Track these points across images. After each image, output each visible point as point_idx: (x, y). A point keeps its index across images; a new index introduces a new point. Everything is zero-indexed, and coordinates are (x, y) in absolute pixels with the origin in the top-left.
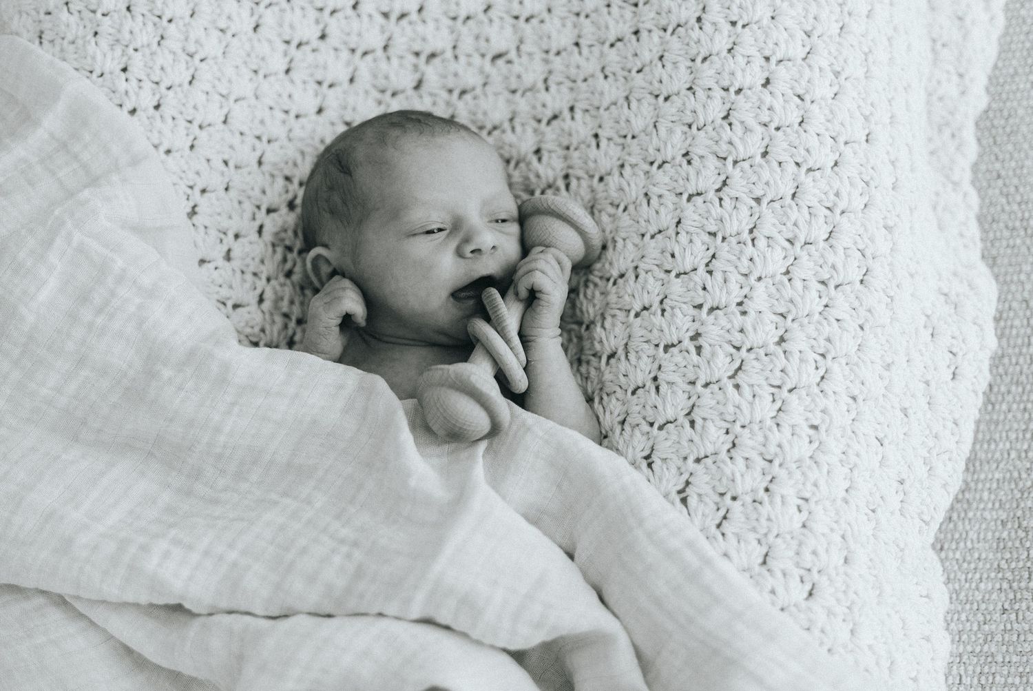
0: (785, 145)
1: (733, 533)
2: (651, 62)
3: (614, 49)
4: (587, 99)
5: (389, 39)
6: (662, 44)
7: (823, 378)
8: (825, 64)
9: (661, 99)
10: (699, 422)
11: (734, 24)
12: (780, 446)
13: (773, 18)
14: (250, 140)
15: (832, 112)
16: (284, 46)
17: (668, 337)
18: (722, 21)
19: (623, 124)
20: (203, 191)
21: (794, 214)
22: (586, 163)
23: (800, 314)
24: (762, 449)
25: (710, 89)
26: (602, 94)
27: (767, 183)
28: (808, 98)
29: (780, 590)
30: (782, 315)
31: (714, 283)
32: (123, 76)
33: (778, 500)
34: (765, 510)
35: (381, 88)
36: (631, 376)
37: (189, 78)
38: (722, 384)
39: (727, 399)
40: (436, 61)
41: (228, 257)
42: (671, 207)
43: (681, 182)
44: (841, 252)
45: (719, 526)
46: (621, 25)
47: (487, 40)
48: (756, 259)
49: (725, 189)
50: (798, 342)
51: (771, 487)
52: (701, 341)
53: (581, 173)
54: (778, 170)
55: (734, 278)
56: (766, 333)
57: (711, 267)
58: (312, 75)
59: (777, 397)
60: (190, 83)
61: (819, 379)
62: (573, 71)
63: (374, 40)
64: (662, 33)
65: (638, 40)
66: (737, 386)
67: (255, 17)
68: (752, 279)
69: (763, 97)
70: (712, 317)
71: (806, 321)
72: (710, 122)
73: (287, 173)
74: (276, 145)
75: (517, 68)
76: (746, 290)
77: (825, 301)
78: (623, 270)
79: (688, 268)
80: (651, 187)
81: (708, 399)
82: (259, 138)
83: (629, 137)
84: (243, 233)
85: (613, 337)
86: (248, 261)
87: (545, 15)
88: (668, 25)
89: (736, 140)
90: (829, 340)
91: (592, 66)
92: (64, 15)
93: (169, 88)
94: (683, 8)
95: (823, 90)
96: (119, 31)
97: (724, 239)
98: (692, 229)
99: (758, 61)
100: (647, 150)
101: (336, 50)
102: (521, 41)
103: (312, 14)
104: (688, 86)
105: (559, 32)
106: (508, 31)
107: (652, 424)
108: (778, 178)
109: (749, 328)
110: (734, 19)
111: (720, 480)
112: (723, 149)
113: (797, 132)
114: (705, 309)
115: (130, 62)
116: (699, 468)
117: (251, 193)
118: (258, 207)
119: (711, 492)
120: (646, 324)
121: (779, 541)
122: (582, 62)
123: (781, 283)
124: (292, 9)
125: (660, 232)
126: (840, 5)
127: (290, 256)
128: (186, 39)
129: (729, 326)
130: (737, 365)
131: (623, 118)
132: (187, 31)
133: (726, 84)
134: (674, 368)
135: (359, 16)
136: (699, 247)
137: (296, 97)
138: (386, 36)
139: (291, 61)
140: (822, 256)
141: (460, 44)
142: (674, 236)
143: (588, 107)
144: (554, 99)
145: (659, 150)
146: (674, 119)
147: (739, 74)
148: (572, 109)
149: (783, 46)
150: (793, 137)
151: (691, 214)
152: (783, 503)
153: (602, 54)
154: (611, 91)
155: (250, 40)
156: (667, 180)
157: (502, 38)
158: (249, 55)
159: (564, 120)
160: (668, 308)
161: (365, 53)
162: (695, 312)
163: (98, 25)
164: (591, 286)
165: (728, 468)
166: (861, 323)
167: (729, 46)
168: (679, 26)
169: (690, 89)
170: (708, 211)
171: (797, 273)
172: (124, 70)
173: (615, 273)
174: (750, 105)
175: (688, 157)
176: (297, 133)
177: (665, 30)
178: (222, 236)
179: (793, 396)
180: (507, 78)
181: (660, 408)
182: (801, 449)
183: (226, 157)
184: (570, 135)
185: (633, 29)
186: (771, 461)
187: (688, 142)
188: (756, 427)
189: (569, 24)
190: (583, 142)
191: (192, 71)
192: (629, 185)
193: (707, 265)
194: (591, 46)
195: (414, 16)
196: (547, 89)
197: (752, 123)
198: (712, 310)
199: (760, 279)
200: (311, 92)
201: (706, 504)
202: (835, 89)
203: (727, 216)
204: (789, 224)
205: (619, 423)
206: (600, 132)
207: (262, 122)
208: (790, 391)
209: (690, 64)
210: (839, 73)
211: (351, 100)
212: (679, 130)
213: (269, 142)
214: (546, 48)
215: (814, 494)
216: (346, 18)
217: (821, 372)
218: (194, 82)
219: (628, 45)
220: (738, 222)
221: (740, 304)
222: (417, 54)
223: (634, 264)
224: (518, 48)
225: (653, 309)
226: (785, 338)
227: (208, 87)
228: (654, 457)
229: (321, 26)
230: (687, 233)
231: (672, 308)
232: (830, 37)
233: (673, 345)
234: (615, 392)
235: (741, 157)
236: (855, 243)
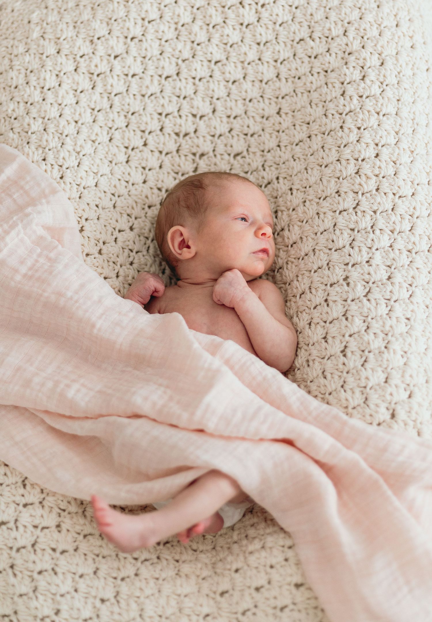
0: (387, 184)
1: (370, 368)
2: (317, 150)
3: (298, 146)
4: (285, 172)
5: (180, 146)
6: (322, 140)
7: (411, 296)
8: (406, 147)
9: (323, 166)
10: (350, 318)
11: (359, 128)
12: (391, 327)
13: (379, 125)
14: (109, 195)
15: (410, 169)
16: (125, 150)
17: (332, 280)
18: (353, 127)
19: (304, 181)
20: (86, 220)
21: (393, 218)
22: (286, 203)
23: (398, 265)
24: (383, 329)
25: (348, 160)
26: (293, 168)
27: (379, 203)
28: (398, 162)
29: (395, 394)
30: (389, 266)
31: (354, 252)
32: (44, 162)
33: (391, 351)
34: (386, 355)
35: (176, 171)
36: (313, 300)
37: (78, 164)
38: (361, 299)
39: (363, 305)
40: (205, 157)
41: (100, 252)
42: (330, 218)
43: (335, 205)
44: (417, 236)
45: (363, 365)
46: (301, 133)
47: (232, 146)
48: (375, 239)
49: (358, 207)
50: (398, 278)
51: (388, 346)
52: (349, 280)
53: (283, 208)
54: (385, 196)
55: (364, 249)
56: (382, 274)
57: (352, 245)
58: (140, 164)
59: (388, 305)
60: (78, 166)
61: (409, 296)
62: (277, 159)
63: (172, 146)
64: (322, 135)
65: (310, 140)
66: (369, 300)
67: (110, 135)
68: (374, 249)
69: (375, 162)
70: (354, 268)
71: (401, 268)
72: (349, 174)
73: (129, 212)
74: (122, 198)
75: (248, 160)
76: (370, 255)
77: (410, 259)
78: (307, 251)
79: (341, 246)
80: (320, 209)
81: (354, 307)
82: (113, 195)
83: (308, 187)
84: (107, 241)
85: (303, 284)
86: (111, 255)
87: (261, 132)
88: (325, 131)
89: (363, 183)
90: (413, 277)
91: (287, 156)
92: (11, 134)
93: (67, 168)
94: (333, 122)
95: (405, 159)
96: (41, 141)
97: (358, 231)
98: (342, 228)
99: (372, 146)
100: (317, 192)
101: (152, 151)
102: (249, 146)
103: (139, 133)
104: (337, 159)
105: (269, 141)
106: (242, 141)
107: (325, 322)
108: (384, 200)
109: (372, 272)
110: (359, 126)
111: (362, 344)
112: (356, 188)
113: (393, 178)
114: (350, 265)
115: (46, 156)
116: (352, 339)
117: (111, 221)
118: (114, 229)
119: (357, 350)
120: (321, 275)
121: (393, 371)
122: (282, 154)
123: (388, 251)
124: (129, 131)
125: (325, 231)
126: (412, 120)
127: (131, 254)
128: (75, 145)
129: (362, 272)
130: (367, 290)
131: (304, 178)
132: (76, 141)
133: (356, 156)
134: (336, 294)
135: (163, 134)
136: (346, 235)
137: (132, 174)
138: (178, 144)
139: (129, 157)
140: (408, 238)
141: (216, 149)
142: (333, 231)
143: (286, 176)
144: (268, 174)
145: (323, 191)
146: (330, 175)
147: (363, 152)
148: (278, 178)
149: (384, 138)
150: (391, 181)
151: (341, 220)
152: (394, 353)
153: (292, 149)
154: (298, 166)
155: (108, 145)
156: (328, 205)
157: (239, 145)
158: (107, 153)
159: (274, 184)
160: (331, 267)
161: (167, 154)
162: (345, 267)
163: (29, 139)
164: (290, 263)
165: (366, 338)
166: (429, 270)
167: (357, 139)
168: (331, 131)
169: (338, 160)
170: (350, 218)
171: (396, 246)
172: (44, 160)
173: (303, 254)
174: (369, 166)
175: (339, 193)
176: (133, 192)
177: (324, 134)
178: (97, 243)
179: (397, 304)
180: (242, 165)
181: (330, 312)
182: (402, 328)
183: (97, 203)
184: (277, 190)
185: (308, 135)
186: (387, 334)
187: (339, 185)
188: (379, 318)
189: (274, 136)
190: (284, 193)
191: (78, 160)
192: (308, 209)
193: (350, 244)
194: (286, 146)
195: (192, 135)
196: (264, 170)
197: (370, 174)
198: (353, 265)
199: (377, 249)
200: (140, 173)
201: (355, 355)
202: (412, 159)
203: (359, 220)
204: (391, 223)
205: (308, 324)
206: (293, 187)
207: (115, 186)
208: (395, 301)
209: (338, 148)
210: (413, 151)
211: (161, 177)
212: (333, 181)
213: (119, 196)
214: (262, 149)
215: (409, 349)
216: (157, 135)
217: (410, 293)
218: (80, 165)
219: (306, 143)
220: (366, 222)
221: (368, 262)
222: (194, 154)
223: (313, 248)
224: (247, 150)
225: (324, 267)
226: (391, 276)
227: (87, 169)
228: (328, 337)
229: (144, 139)
230: (340, 230)
231: (333, 266)
232: (408, 134)
233: (335, 284)
234: (304, 310)
235: (366, 191)
236: (425, 232)
